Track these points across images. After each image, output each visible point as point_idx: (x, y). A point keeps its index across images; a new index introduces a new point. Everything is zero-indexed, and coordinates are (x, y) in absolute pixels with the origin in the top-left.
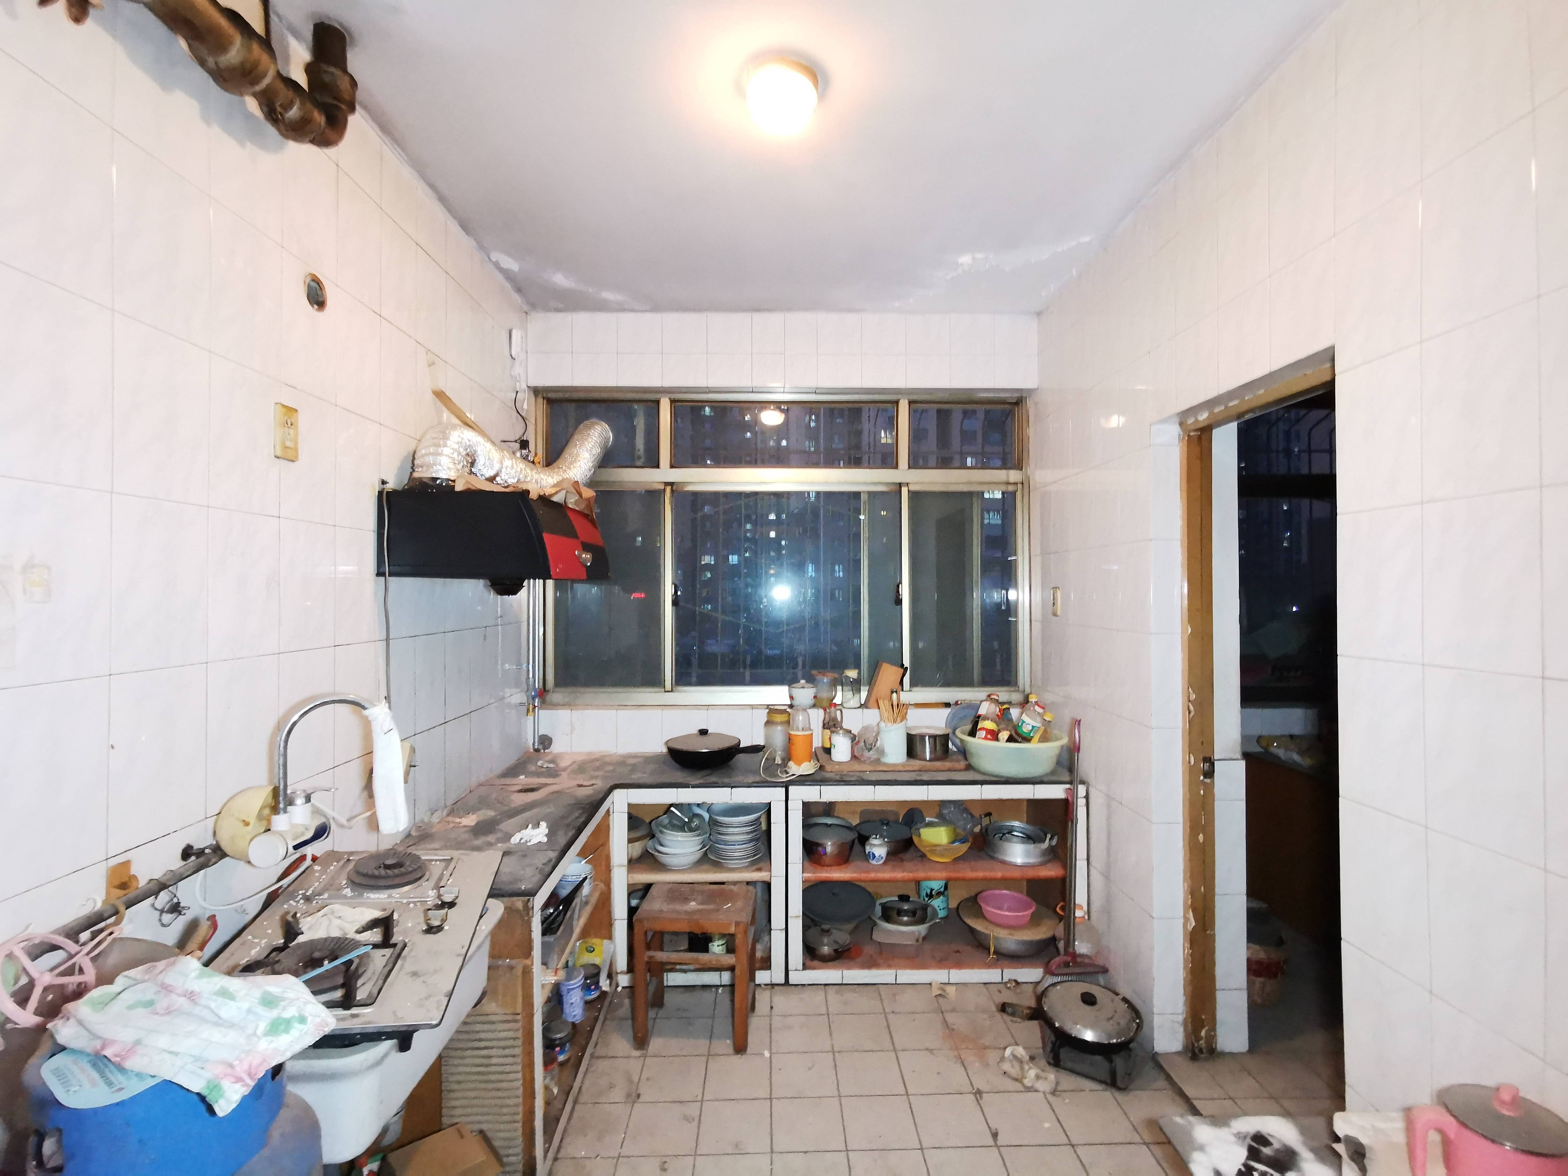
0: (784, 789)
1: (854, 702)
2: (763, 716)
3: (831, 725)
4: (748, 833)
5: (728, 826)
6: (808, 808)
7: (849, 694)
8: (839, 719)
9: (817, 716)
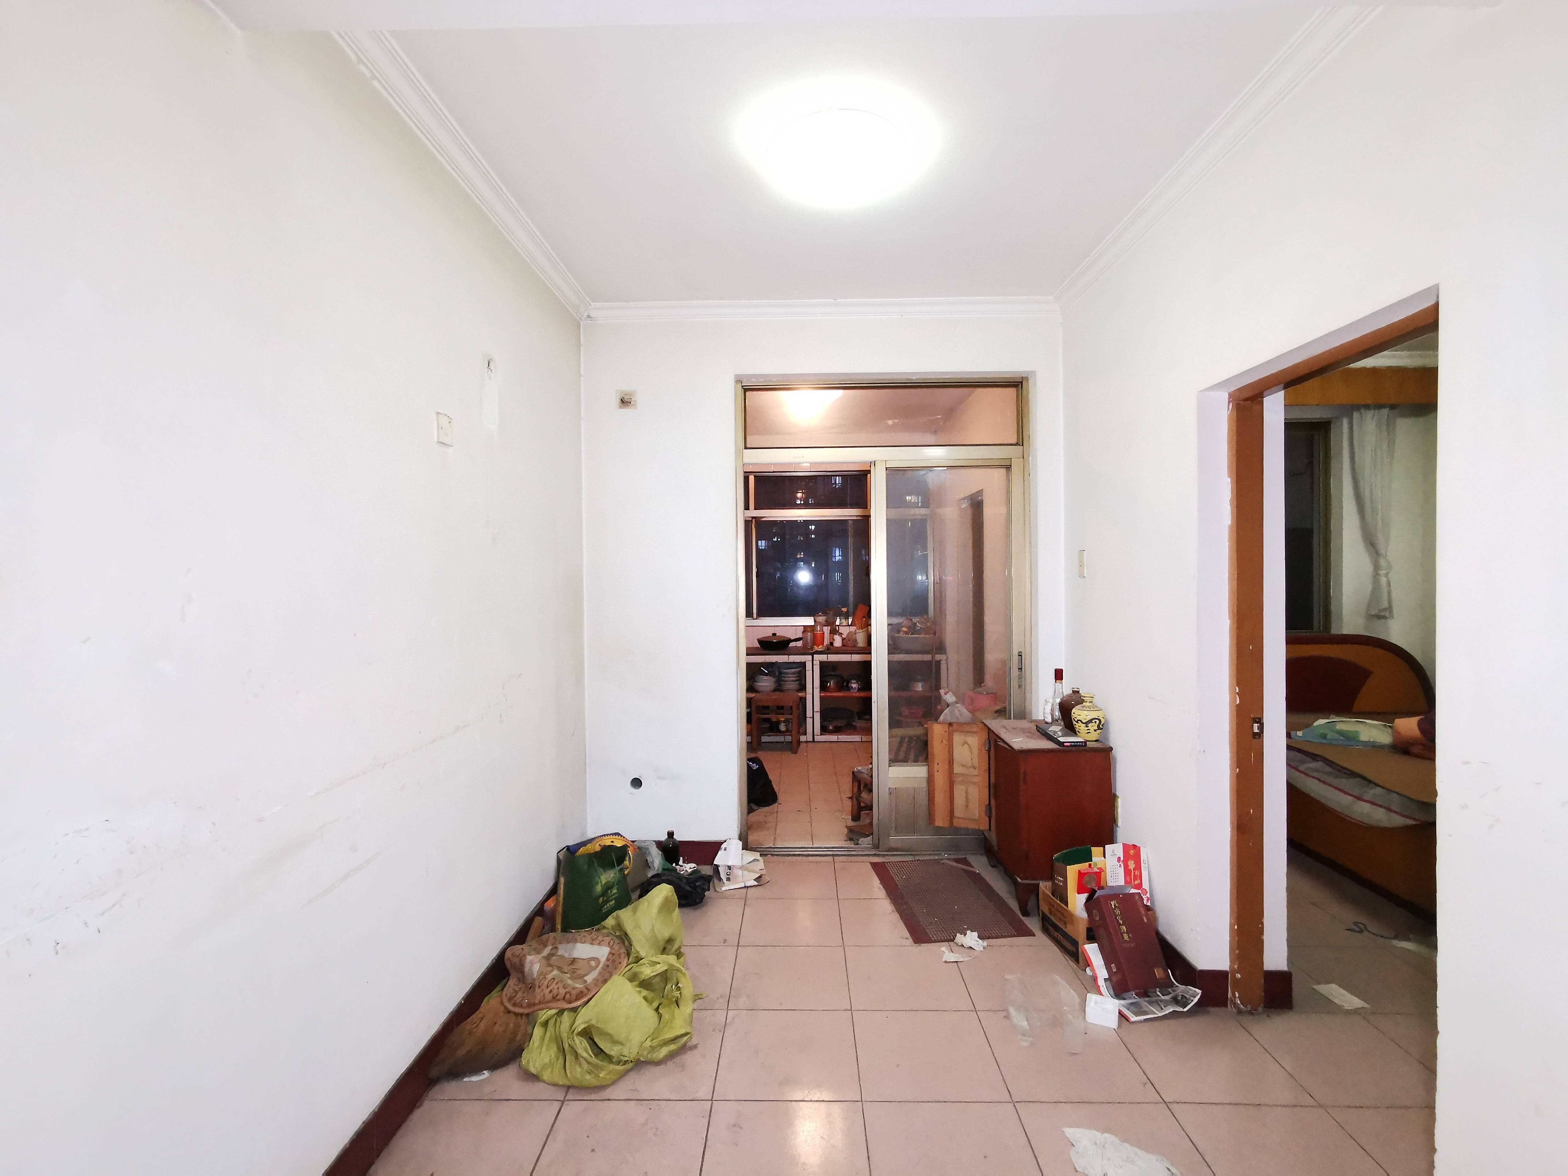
0: (811, 656)
1: (845, 623)
2: (802, 629)
3: (834, 631)
4: (795, 677)
5: (787, 674)
6: (822, 664)
7: (843, 621)
8: (837, 630)
9: (827, 630)
